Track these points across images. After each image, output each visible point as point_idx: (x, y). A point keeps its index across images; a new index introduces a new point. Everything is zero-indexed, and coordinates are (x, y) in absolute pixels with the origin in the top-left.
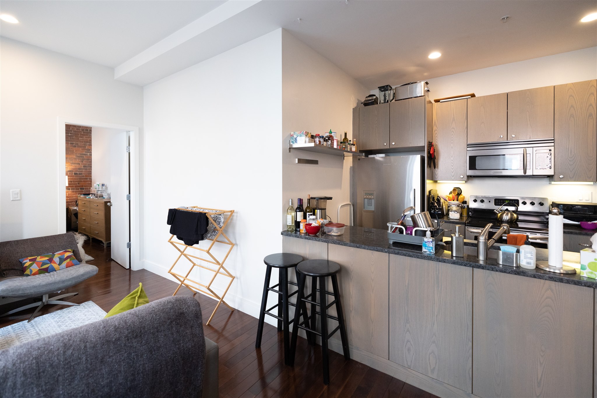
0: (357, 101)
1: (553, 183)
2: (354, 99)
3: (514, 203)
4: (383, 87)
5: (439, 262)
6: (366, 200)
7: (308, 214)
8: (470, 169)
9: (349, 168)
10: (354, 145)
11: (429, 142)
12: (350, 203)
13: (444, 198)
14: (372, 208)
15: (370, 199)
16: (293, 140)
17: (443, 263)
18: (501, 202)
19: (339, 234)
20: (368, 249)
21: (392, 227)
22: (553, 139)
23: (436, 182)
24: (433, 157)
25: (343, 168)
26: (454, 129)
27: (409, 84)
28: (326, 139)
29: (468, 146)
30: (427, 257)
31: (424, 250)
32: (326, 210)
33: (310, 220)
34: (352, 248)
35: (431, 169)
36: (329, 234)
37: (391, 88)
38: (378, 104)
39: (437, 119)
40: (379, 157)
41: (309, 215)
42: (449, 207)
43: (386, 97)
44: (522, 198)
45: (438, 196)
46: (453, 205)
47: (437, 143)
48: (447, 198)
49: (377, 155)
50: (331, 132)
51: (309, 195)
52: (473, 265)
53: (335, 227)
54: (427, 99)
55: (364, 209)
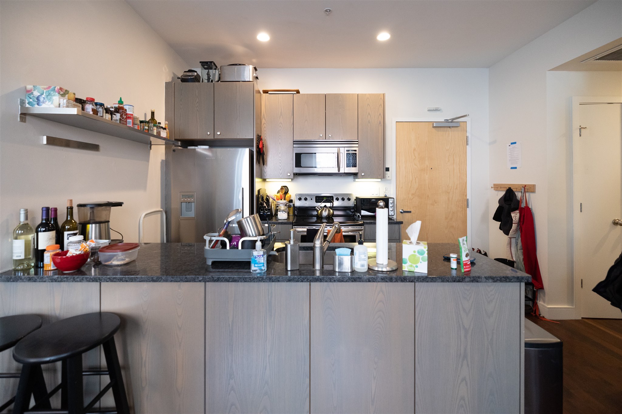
0: (172, 75)
1: (357, 180)
2: (167, 70)
3: (329, 199)
4: (207, 63)
5: (273, 282)
6: (184, 205)
7: (66, 233)
8: (296, 166)
9: (160, 161)
10: (165, 129)
11: (258, 136)
12: (162, 209)
13: (272, 197)
14: (192, 214)
15: (189, 203)
16: (31, 100)
17: (276, 283)
18: (320, 199)
19: (127, 260)
20: (171, 281)
21: (211, 241)
22: (357, 140)
23: (264, 180)
24: (262, 152)
25: (149, 162)
26: (282, 124)
27: (236, 65)
28: (111, 111)
29: (294, 143)
30: (258, 278)
31: (253, 268)
32: (110, 223)
33: (69, 244)
34: (145, 283)
35: (259, 166)
36: (107, 263)
37: (217, 67)
38: (199, 82)
39: (266, 111)
40: (202, 149)
41: (68, 235)
42: (277, 206)
43: (210, 76)
44: (336, 195)
45: (267, 196)
46: (281, 205)
47: (265, 138)
48: (276, 197)
49: (199, 147)
50: (121, 102)
51: (71, 201)
52: (310, 279)
53: (118, 251)
54: (256, 89)
55: (181, 215)
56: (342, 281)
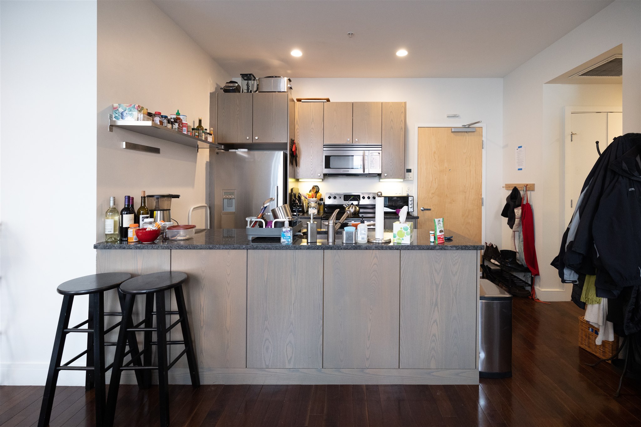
0: (216, 86)
1: (381, 180)
2: (212, 82)
3: (357, 198)
4: (246, 75)
5: (296, 249)
6: (226, 201)
7: (141, 216)
8: (326, 167)
9: (205, 162)
10: (211, 134)
11: (292, 140)
12: (206, 205)
13: (304, 196)
14: (233, 209)
15: (230, 199)
16: (117, 115)
17: (299, 250)
18: (348, 198)
19: (188, 237)
20: (223, 249)
21: (251, 222)
22: (381, 144)
23: (297, 180)
24: (295, 155)
25: (196, 163)
26: (313, 129)
27: (273, 77)
28: (171, 121)
29: (324, 147)
30: (285, 246)
31: (282, 240)
32: (171, 211)
33: (144, 224)
34: (203, 250)
35: (293, 167)
36: (173, 238)
37: (255, 78)
38: (240, 92)
39: (299, 118)
40: (241, 152)
41: (143, 217)
42: (308, 204)
43: (249, 86)
44: (363, 193)
45: (299, 194)
46: (312, 202)
47: (298, 142)
48: (308, 196)
49: (239, 150)
50: (178, 114)
51: (144, 192)
52: (323, 247)
53: (182, 229)
54: (290, 97)
55: (223, 210)
56: (347, 249)
